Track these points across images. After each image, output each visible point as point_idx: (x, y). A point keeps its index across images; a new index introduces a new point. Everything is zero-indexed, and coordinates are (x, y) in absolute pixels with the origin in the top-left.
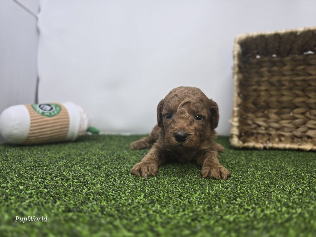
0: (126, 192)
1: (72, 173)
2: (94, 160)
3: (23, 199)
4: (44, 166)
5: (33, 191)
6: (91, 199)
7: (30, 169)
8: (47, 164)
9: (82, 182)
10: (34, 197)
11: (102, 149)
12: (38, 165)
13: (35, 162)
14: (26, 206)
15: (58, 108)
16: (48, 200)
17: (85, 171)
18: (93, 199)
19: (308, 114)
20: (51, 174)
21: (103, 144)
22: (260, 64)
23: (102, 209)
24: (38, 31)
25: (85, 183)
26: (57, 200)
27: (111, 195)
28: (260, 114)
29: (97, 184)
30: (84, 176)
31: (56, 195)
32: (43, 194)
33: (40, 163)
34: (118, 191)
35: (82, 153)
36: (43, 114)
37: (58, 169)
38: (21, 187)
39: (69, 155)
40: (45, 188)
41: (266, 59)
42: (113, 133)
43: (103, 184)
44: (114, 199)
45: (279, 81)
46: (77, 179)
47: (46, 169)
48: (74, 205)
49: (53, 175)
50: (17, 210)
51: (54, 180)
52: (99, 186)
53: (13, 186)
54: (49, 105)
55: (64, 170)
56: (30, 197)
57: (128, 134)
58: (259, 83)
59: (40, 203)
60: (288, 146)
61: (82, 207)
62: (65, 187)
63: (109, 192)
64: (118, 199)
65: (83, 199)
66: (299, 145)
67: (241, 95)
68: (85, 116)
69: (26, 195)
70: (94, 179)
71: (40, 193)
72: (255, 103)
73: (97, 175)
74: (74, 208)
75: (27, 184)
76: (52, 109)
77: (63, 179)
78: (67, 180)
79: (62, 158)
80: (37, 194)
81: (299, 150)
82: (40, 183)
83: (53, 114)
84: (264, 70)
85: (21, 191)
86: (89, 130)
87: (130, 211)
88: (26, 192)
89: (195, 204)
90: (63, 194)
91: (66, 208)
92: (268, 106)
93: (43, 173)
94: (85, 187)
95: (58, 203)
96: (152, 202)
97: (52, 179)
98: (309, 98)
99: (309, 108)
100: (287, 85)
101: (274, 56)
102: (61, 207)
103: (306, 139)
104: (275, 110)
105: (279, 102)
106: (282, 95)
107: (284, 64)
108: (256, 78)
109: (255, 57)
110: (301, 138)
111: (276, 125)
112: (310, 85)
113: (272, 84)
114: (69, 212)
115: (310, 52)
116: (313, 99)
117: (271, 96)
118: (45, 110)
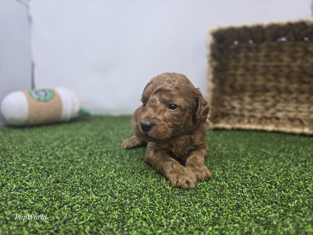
0: (102, 168)
3: (25, 174)
5: (33, 167)
6: (74, 174)
8: (43, 144)
10: (33, 172)
11: (91, 130)
12: (36, 145)
13: (34, 143)
14: (27, 179)
15: (52, 94)
16: (43, 174)
17: (74, 151)
19: (277, 98)
20: (46, 154)
21: (93, 124)
22: (237, 49)
23: (82, 180)
24: (30, 19)
25: (72, 161)
26: (50, 174)
27: (90, 171)
28: (235, 97)
29: (81, 162)
30: (72, 155)
31: (49, 171)
32: (40, 170)
34: (96, 167)
35: (74, 134)
36: (39, 100)
38: (24, 165)
39: (62, 136)
40: (42, 165)
41: (244, 45)
42: (103, 113)
43: (85, 162)
44: (91, 174)
45: (254, 66)
46: (66, 158)
47: (43, 149)
48: (62, 178)
49: (48, 154)
50: (21, 181)
52: (82, 163)
53: (18, 164)
54: (44, 91)
56: (30, 172)
57: (116, 114)
58: (236, 68)
59: (38, 177)
60: (253, 127)
61: (67, 180)
64: (94, 174)
65: (69, 173)
66: (263, 126)
67: (217, 81)
68: (76, 99)
69: (27, 171)
70: (79, 158)
71: (38, 169)
72: (231, 87)
73: (82, 154)
74: (61, 180)
75: (28, 162)
76: (46, 95)
77: (56, 158)
78: (59, 158)
79: (57, 139)
80: (36, 170)
81: (263, 131)
82: (38, 161)
83: (48, 99)
84: (242, 55)
85: (24, 168)
86: (80, 112)
87: (101, 182)
88: (28, 168)
90: (54, 170)
91: (56, 180)
92: (243, 89)
94: (71, 164)
95: (51, 176)
96: (119, 176)
97: (47, 158)
98: (280, 82)
99: (279, 91)
100: (261, 70)
101: (251, 42)
102: (52, 179)
103: (274, 120)
104: (248, 94)
105: (253, 86)
106: (256, 80)
107: (258, 50)
108: (233, 63)
109: (232, 43)
110: (270, 119)
111: (249, 107)
112: (281, 71)
113: (247, 69)
114: (58, 183)
115: (284, 39)
116: (283, 83)
117: (246, 80)
118: (41, 96)
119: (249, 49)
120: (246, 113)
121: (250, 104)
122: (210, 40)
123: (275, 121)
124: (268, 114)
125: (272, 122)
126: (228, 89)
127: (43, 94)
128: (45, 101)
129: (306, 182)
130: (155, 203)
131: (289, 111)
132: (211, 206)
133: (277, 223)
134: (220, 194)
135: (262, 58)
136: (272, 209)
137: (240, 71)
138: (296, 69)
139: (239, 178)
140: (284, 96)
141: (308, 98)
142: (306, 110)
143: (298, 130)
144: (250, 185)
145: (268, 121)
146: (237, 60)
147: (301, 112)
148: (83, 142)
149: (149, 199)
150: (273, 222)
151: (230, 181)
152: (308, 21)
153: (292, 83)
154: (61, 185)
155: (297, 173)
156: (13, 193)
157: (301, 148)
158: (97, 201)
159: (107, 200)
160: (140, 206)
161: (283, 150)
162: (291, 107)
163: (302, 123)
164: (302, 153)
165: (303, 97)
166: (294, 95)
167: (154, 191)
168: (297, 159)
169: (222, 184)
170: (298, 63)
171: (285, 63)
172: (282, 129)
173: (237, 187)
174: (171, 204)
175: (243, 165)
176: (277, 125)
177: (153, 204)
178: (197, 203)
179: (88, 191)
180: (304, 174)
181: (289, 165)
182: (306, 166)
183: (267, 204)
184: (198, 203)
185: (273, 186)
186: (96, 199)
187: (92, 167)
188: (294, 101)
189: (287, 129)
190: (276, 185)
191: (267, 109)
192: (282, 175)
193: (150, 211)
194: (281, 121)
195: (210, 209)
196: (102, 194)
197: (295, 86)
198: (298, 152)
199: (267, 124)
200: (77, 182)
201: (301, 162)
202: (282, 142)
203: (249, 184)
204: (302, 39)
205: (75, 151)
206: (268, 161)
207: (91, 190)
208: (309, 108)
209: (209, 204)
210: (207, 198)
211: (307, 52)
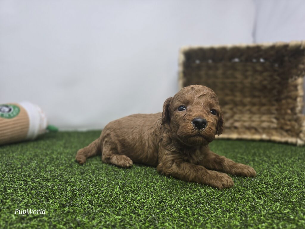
0: (104, 186)
1: (49, 173)
2: (63, 159)
3: (18, 202)
4: (18, 169)
5: (22, 193)
6: (77, 194)
7: (6, 173)
8: (19, 166)
9: (63, 181)
10: (27, 198)
11: (65, 147)
12: (11, 168)
13: (6, 165)
15: (16, 109)
16: (41, 199)
17: (60, 171)
18: (79, 195)
19: (235, 110)
20: (29, 176)
21: (64, 141)
22: (199, 67)
23: (90, 202)
26: (49, 199)
27: (92, 190)
29: (76, 181)
30: (61, 175)
31: (46, 195)
32: (34, 195)
33: (13, 166)
34: (97, 186)
35: (48, 153)
36: (2, 116)
37: (34, 170)
38: (10, 191)
39: (36, 156)
40: (32, 189)
41: (204, 64)
42: (70, 130)
43: (82, 181)
44: (96, 193)
46: (56, 179)
51: (36, 182)
54: (7, 106)
55: (40, 172)
57: (84, 129)
62: (50, 187)
63: (90, 188)
64: (100, 193)
68: (43, 115)
70: (72, 177)
76: (10, 110)
77: (44, 180)
78: (48, 180)
79: (31, 159)
81: (228, 139)
83: (12, 115)
84: (203, 73)
85: (11, 194)
89: (159, 190)
90: (51, 194)
91: (60, 204)
93: (22, 176)
95: (51, 201)
96: (127, 192)
98: (235, 96)
99: (236, 104)
100: (220, 85)
101: (210, 61)
102: (56, 204)
103: (233, 129)
107: (217, 69)
109: (194, 62)
112: (236, 86)
115: (237, 60)
116: (238, 97)
118: (4, 111)
122: (182, 58)
123: (236, 130)
125: (233, 132)
127: (7, 109)
130: (182, 215)
131: (244, 121)
133: (295, 217)
134: (232, 199)
135: (220, 76)
138: (248, 85)
140: (240, 108)
141: (259, 110)
142: (257, 119)
143: (257, 137)
145: (229, 130)
146: (199, 77)
147: (253, 121)
150: (290, 217)
152: (262, 46)
153: (245, 97)
156: (16, 226)
157: (268, 152)
158: (121, 222)
160: (169, 220)
162: (246, 117)
163: (256, 130)
165: (254, 109)
166: (248, 107)
168: (271, 161)
170: (249, 80)
171: (239, 80)
172: (244, 136)
176: (239, 133)
177: (180, 216)
179: (104, 211)
181: (268, 167)
182: (281, 167)
184: (219, 209)
185: (269, 186)
186: (120, 219)
187: (92, 186)
188: (248, 112)
189: (248, 136)
190: (270, 185)
192: (269, 176)
193: (182, 223)
194: (240, 130)
197: (247, 100)
200: (86, 203)
201: (275, 163)
203: (249, 186)
204: (251, 61)
208: (260, 118)
209: (230, 209)
210: (224, 203)
211: (255, 71)
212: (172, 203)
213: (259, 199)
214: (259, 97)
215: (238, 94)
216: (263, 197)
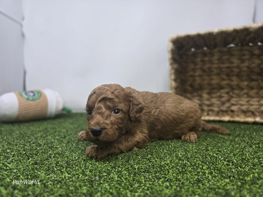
0: (77, 153)
1: (45, 141)
3: (8, 158)
4: (26, 137)
5: (16, 153)
6: (52, 157)
8: (29, 135)
11: (72, 124)
12: (22, 136)
13: (21, 134)
14: (9, 162)
16: (24, 158)
17: (54, 140)
19: (231, 94)
20: (30, 142)
21: (74, 120)
22: (194, 55)
23: (58, 162)
24: (23, 35)
25: (51, 148)
26: (30, 158)
28: (195, 94)
31: (30, 155)
32: (22, 155)
33: (24, 135)
35: (56, 127)
36: (28, 99)
38: (8, 151)
39: (46, 129)
40: (24, 151)
41: (199, 51)
43: (63, 148)
44: (67, 157)
45: (209, 68)
46: (47, 145)
47: (27, 139)
48: (40, 161)
49: (32, 143)
52: (60, 149)
53: (3, 150)
54: (32, 92)
56: (13, 156)
58: (194, 70)
59: (19, 160)
60: (212, 118)
61: (45, 162)
65: (47, 157)
66: (220, 117)
67: (178, 80)
69: (11, 155)
70: (59, 145)
71: (20, 154)
72: (191, 86)
73: (61, 142)
74: (40, 162)
75: (12, 148)
76: (34, 95)
77: (38, 145)
78: (40, 145)
79: (41, 131)
80: (18, 155)
81: (220, 122)
82: (21, 148)
83: (35, 99)
84: (198, 59)
85: (7, 153)
86: (64, 109)
87: (75, 164)
88: (11, 153)
90: (35, 155)
91: (34, 162)
92: (201, 88)
94: (50, 150)
97: (30, 145)
98: (232, 81)
99: (232, 88)
100: (215, 71)
101: (205, 48)
102: (32, 162)
103: (229, 112)
104: (206, 91)
105: (210, 84)
106: (212, 79)
107: (212, 55)
108: (192, 66)
109: (190, 50)
110: (226, 112)
111: (207, 103)
112: (232, 71)
113: (203, 71)
114: (36, 165)
115: (232, 45)
116: (235, 81)
117: (203, 80)
118: (30, 96)
119: (204, 54)
120: (206, 108)
121: (208, 100)
123: (231, 113)
124: (224, 108)
125: (228, 115)
126: (189, 88)
127: (32, 94)
128: (33, 100)
129: (261, 159)
131: (242, 105)
132: (174, 181)
133: (235, 194)
134: (182, 171)
135: (216, 62)
136: (230, 182)
137: (198, 73)
138: (245, 69)
139: (199, 158)
140: (237, 92)
141: (257, 93)
142: (257, 103)
143: (250, 120)
144: (210, 163)
145: (225, 114)
146: (195, 63)
147: (252, 105)
148: (64, 133)
149: (117, 176)
150: (231, 193)
151: (191, 160)
153: (242, 81)
154: (38, 166)
155: (252, 153)
157: (255, 134)
159: (78, 177)
160: (108, 182)
161: (239, 135)
162: (244, 101)
163: (253, 114)
164: (255, 137)
165: (253, 92)
166: (245, 91)
167: (122, 170)
168: (251, 142)
169: (184, 163)
170: (246, 64)
171: (235, 65)
172: (237, 119)
173: (197, 165)
174: (136, 180)
175: (203, 147)
176: (232, 117)
177: (120, 180)
178: (161, 179)
179: (62, 170)
180: (258, 154)
181: (245, 147)
182: (259, 147)
183: (225, 178)
185: (231, 164)
186: (68, 177)
187: (69, 152)
188: (246, 96)
189: (241, 119)
190: (233, 162)
191: (223, 103)
192: (238, 155)
193: (117, 186)
194: (236, 113)
195: (173, 183)
196: (74, 173)
197: (246, 83)
198: (252, 137)
199: (224, 116)
200: (53, 163)
201: (255, 144)
202: (237, 129)
203: (208, 162)
204: (248, 45)
205: (56, 140)
206: (225, 144)
207: (65, 170)
208: (259, 101)
209: (172, 180)
210: (171, 174)
211: (252, 55)
212: (122, 169)
213: (211, 174)
214: (257, 80)
215: (234, 78)
216: (215, 173)
